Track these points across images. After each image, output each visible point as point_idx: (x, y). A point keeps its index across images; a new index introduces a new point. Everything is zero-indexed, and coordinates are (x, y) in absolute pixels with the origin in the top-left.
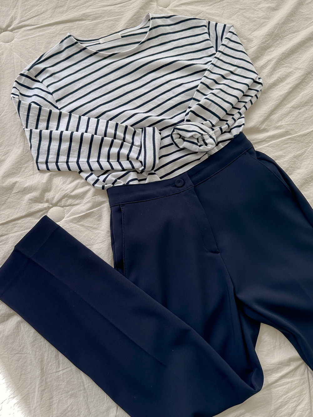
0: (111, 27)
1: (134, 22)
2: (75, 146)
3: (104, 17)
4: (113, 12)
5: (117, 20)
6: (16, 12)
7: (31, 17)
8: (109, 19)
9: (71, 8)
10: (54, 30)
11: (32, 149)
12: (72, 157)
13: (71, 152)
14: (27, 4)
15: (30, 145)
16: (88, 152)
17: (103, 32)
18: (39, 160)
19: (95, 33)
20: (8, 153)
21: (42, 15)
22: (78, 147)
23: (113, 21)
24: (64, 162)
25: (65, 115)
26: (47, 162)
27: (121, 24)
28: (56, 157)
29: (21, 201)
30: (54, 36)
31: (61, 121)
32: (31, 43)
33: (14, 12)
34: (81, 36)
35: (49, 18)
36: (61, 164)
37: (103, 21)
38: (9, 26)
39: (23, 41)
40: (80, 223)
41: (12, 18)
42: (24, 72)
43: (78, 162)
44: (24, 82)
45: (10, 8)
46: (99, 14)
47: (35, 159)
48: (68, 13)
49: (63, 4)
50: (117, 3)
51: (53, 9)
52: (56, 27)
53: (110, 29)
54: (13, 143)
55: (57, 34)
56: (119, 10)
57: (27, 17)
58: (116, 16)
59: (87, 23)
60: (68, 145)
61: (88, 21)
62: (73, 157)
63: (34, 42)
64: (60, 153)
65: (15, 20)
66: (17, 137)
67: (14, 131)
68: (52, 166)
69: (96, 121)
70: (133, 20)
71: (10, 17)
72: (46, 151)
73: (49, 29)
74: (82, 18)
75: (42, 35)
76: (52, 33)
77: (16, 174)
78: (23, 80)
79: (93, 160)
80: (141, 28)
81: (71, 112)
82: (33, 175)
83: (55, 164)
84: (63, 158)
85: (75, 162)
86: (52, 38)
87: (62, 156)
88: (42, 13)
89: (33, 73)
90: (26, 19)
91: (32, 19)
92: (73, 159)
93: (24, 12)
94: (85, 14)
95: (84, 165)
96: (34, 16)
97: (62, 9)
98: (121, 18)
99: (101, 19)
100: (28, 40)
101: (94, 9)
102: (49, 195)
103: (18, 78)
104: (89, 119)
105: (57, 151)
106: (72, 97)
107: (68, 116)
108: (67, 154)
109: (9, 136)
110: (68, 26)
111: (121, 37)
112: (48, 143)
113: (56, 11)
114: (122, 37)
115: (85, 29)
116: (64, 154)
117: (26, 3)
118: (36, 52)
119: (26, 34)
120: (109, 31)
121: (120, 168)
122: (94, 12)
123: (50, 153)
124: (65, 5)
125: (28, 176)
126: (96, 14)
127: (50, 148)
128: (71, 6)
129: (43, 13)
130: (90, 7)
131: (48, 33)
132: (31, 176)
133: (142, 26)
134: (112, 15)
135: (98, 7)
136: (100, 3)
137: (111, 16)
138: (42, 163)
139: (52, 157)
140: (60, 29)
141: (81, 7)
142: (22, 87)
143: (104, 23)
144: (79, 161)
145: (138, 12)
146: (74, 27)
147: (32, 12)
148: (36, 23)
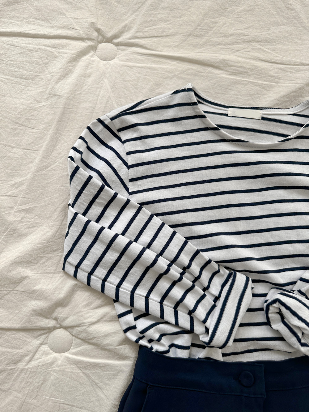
0: (253, 95)
1: (289, 101)
2: (125, 262)
3: (249, 75)
4: (265, 74)
5: (266, 88)
6: (134, 20)
7: (151, 35)
8: (255, 81)
9: (210, 43)
10: (173, 67)
11: (67, 238)
12: (114, 275)
13: (116, 268)
14: (153, 14)
15: (67, 231)
16: (139, 278)
17: (240, 98)
18: (70, 259)
19: (227, 95)
20: (34, 227)
21: (167, 39)
22: (129, 265)
23: (260, 88)
24: (100, 278)
25: (133, 206)
26: (77, 267)
27: (269, 97)
28: (93, 266)
29: (22, 305)
30: (169, 77)
31: (123, 213)
32: (134, 74)
33: (131, 19)
34: (206, 92)
35: (175, 47)
36: (94, 280)
37: (245, 81)
38: (116, 36)
39: (125, 68)
40: (85, 371)
41: (125, 26)
42: (105, 120)
43: (118, 286)
44: (99, 132)
45: (129, 10)
46: (244, 68)
47: (65, 253)
48: (203, 49)
49: (202, 33)
50: (277, 62)
51: (186, 36)
52: (177, 64)
53: (250, 97)
54: (48, 216)
55: (175, 75)
56: (276, 73)
57: (145, 33)
58: (267, 81)
59: (222, 75)
60: (116, 257)
61: (225, 72)
62: (116, 276)
63: (138, 75)
64: (101, 264)
65: (127, 31)
66: (56, 209)
67: (56, 200)
68: (82, 275)
69: (170, 234)
70: (288, 98)
71: (123, 24)
72: (83, 252)
73: (167, 63)
74: (220, 65)
75: (154, 69)
76: (168, 72)
77: (32, 264)
78: (99, 129)
79: (141, 292)
80: (294, 115)
81: (142, 204)
82: (54, 273)
83: (87, 274)
84: (101, 272)
85: (114, 285)
86: (166, 78)
87: (101, 269)
88: (167, 36)
89: (116, 125)
90: (143, 36)
91: (150, 39)
92: (114, 279)
93: (145, 25)
94: (226, 61)
95: (125, 295)
96: (156, 35)
97: (197, 40)
98: (273, 87)
99: (243, 77)
100: (132, 68)
101: (241, 57)
102: (61, 312)
103: (94, 124)
104: (163, 225)
105: (97, 259)
106: (154, 181)
107: (136, 210)
108: (109, 269)
109: (47, 202)
110: (194, 70)
111: (261, 119)
112: (90, 242)
113: (188, 40)
114: (263, 118)
115: (215, 84)
116: (105, 267)
117: (152, 12)
118: (135, 92)
119: (133, 58)
120: (248, 100)
121: (173, 321)
122: (240, 62)
123: (87, 257)
124: (203, 36)
125: (46, 273)
126: (241, 67)
127: (91, 251)
128: (211, 41)
129: (169, 36)
130: (237, 53)
131: (163, 69)
132: (50, 273)
133: (297, 111)
134: (263, 77)
135: (248, 56)
136: (254, 51)
137: (261, 77)
138: (71, 264)
139: (88, 264)
140: (182, 70)
141: (225, 47)
142: (94, 138)
143: (246, 85)
144: (122, 286)
145: (300, 89)
146: (202, 74)
147: (155, 29)
148: (153, 48)
